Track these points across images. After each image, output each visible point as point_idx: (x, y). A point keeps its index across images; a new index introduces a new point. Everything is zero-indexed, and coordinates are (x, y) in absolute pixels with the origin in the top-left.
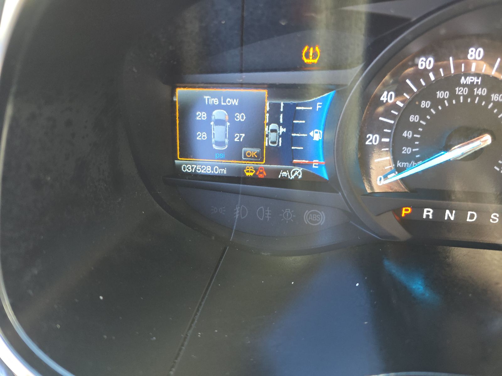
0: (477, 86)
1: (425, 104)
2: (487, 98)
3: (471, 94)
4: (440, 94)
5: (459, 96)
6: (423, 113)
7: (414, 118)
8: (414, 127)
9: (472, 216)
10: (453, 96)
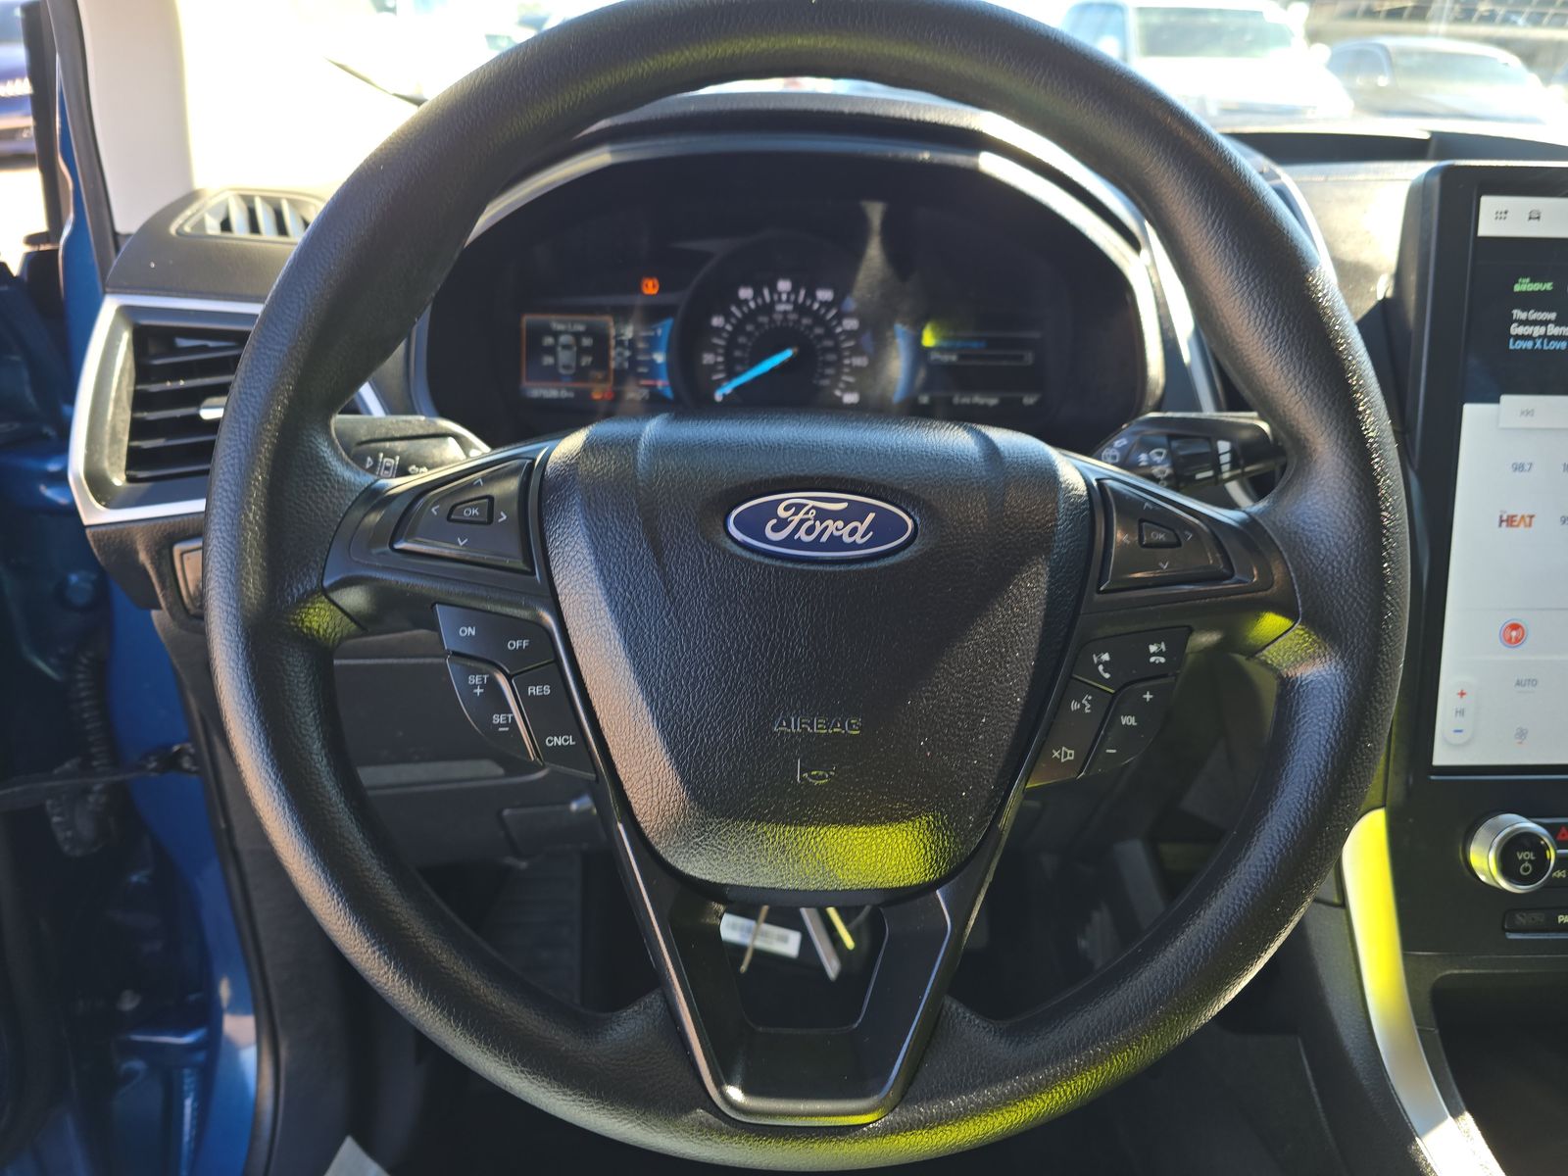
0: (789, 312)
1: (749, 328)
2: (798, 322)
3: (785, 319)
4: (761, 320)
5: (777, 319)
6: (749, 335)
7: (742, 340)
8: (743, 347)
10: (772, 321)
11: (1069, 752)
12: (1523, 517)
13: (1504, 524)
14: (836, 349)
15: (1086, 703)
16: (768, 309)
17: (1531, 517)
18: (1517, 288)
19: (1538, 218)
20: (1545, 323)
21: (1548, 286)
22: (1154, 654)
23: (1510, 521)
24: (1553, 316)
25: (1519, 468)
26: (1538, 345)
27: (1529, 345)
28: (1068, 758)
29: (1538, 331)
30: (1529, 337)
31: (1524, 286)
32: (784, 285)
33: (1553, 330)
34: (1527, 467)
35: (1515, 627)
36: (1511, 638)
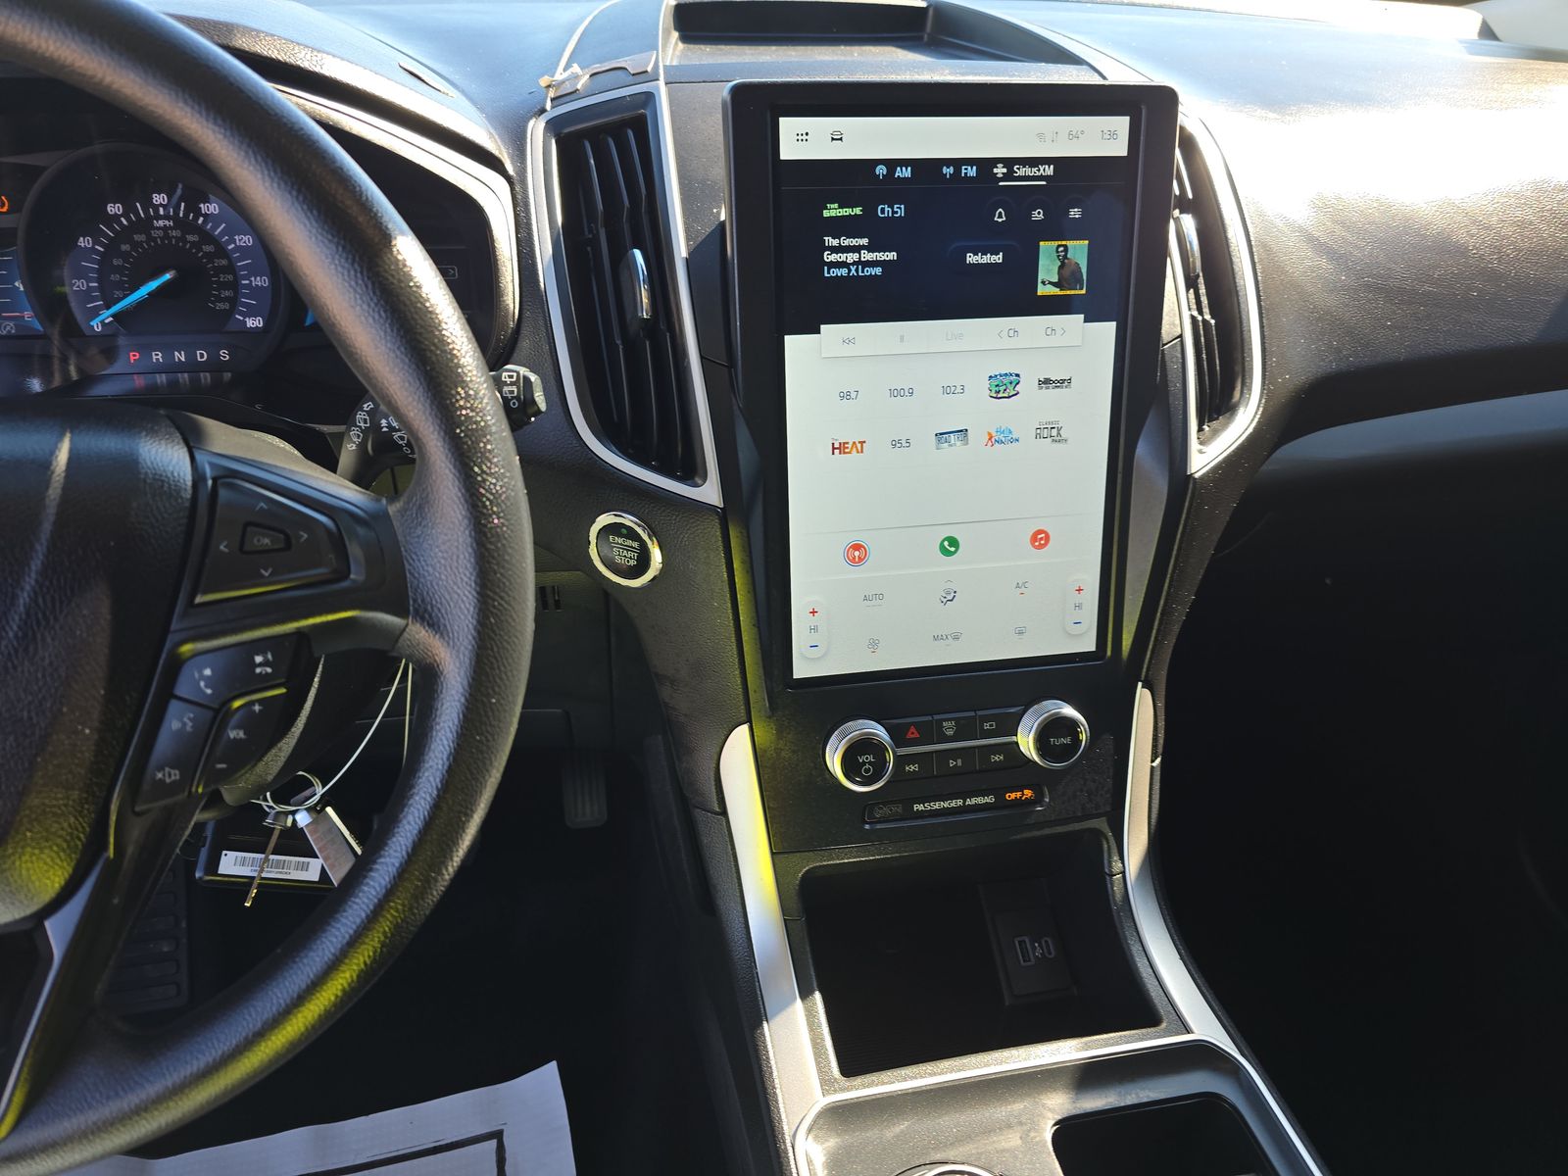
0: (170, 228)
1: (124, 248)
2: (183, 239)
3: (166, 236)
4: (137, 237)
5: (156, 238)
6: (125, 256)
7: (117, 262)
8: (119, 270)
9: (202, 356)
10: (150, 238)
11: (173, 772)
12: (854, 443)
13: (837, 451)
14: (231, 268)
15: (188, 721)
16: (145, 225)
17: (862, 443)
18: (826, 214)
19: (841, 139)
20: (857, 249)
21: (858, 211)
22: (260, 665)
23: (841, 448)
24: (864, 241)
25: (845, 396)
26: (853, 272)
27: (844, 272)
28: (173, 778)
29: (852, 257)
30: (844, 265)
31: (833, 211)
32: (159, 199)
33: (867, 256)
34: (853, 395)
35: (857, 547)
36: (854, 558)
